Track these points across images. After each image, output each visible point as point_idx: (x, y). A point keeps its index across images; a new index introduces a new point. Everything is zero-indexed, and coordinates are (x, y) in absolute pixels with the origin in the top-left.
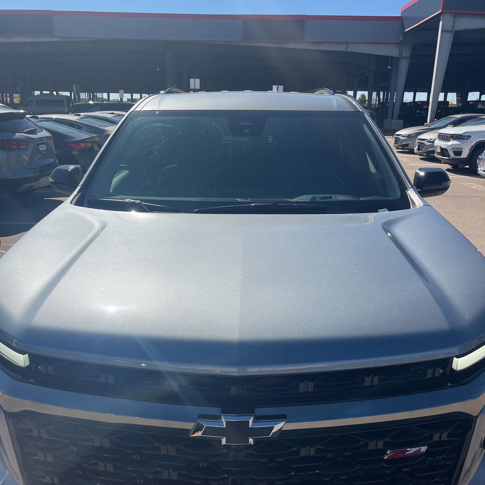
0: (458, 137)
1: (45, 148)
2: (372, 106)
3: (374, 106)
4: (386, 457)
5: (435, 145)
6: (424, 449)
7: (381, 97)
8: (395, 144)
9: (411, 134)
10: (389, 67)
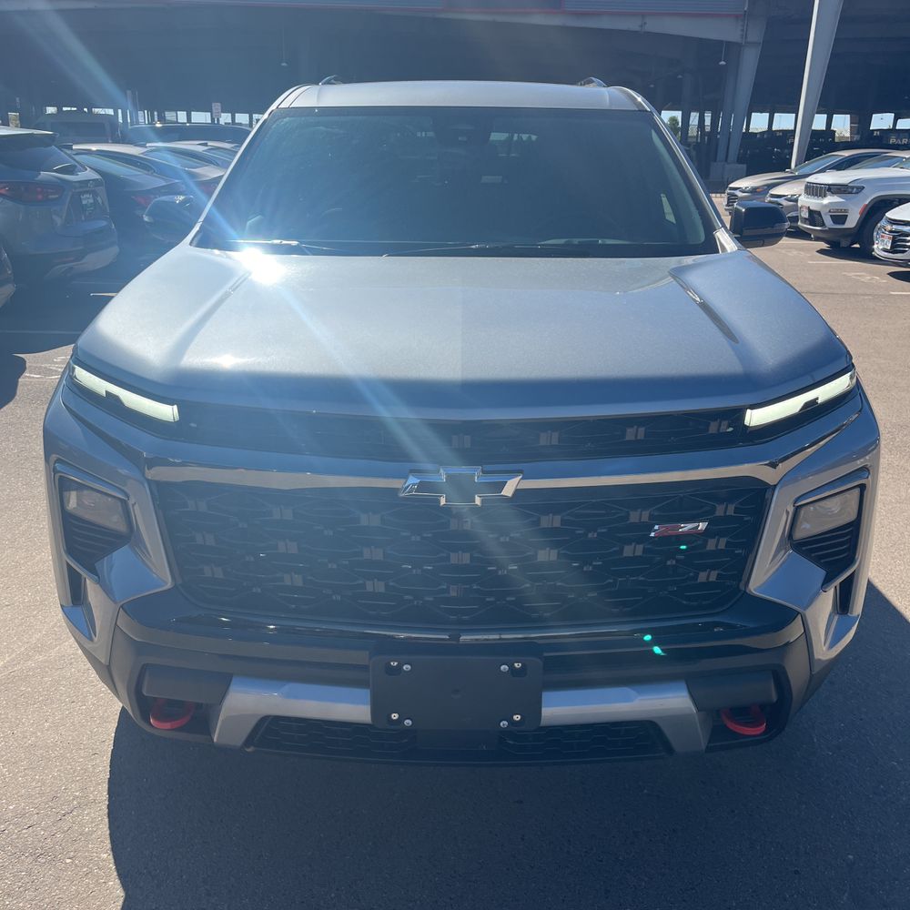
0: (839, 189)
1: (91, 201)
2: (690, 140)
3: (695, 140)
4: (652, 534)
5: (799, 205)
6: (702, 526)
7: (708, 121)
8: (728, 205)
9: (758, 188)
10: (723, 63)
